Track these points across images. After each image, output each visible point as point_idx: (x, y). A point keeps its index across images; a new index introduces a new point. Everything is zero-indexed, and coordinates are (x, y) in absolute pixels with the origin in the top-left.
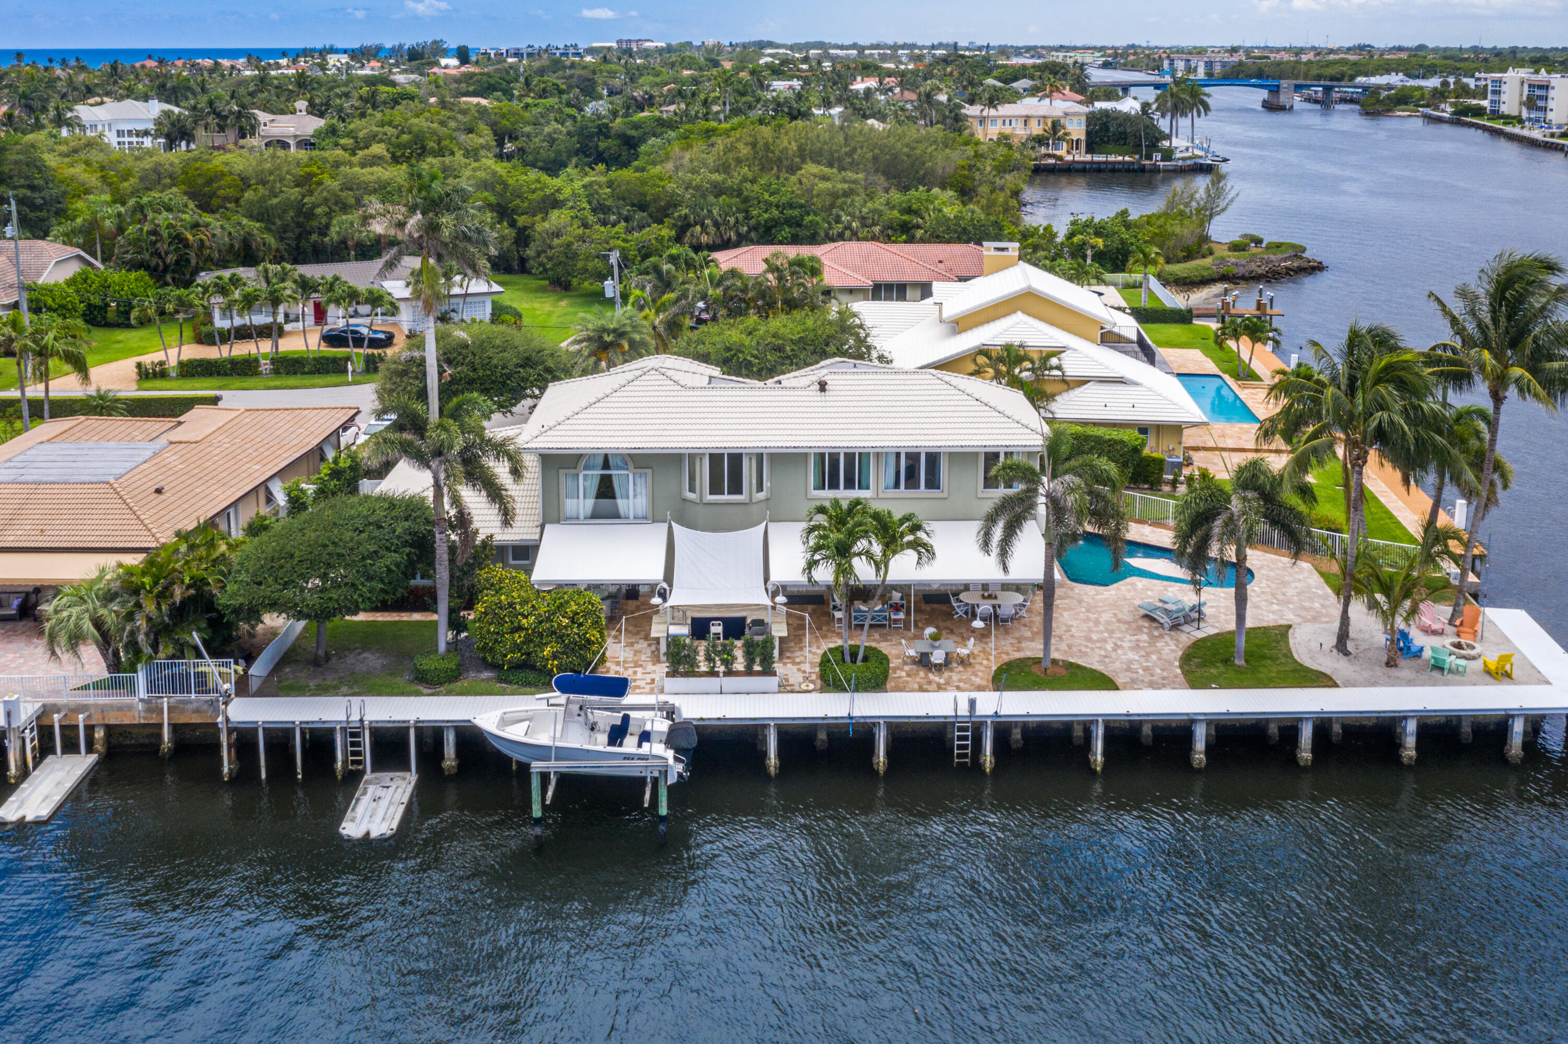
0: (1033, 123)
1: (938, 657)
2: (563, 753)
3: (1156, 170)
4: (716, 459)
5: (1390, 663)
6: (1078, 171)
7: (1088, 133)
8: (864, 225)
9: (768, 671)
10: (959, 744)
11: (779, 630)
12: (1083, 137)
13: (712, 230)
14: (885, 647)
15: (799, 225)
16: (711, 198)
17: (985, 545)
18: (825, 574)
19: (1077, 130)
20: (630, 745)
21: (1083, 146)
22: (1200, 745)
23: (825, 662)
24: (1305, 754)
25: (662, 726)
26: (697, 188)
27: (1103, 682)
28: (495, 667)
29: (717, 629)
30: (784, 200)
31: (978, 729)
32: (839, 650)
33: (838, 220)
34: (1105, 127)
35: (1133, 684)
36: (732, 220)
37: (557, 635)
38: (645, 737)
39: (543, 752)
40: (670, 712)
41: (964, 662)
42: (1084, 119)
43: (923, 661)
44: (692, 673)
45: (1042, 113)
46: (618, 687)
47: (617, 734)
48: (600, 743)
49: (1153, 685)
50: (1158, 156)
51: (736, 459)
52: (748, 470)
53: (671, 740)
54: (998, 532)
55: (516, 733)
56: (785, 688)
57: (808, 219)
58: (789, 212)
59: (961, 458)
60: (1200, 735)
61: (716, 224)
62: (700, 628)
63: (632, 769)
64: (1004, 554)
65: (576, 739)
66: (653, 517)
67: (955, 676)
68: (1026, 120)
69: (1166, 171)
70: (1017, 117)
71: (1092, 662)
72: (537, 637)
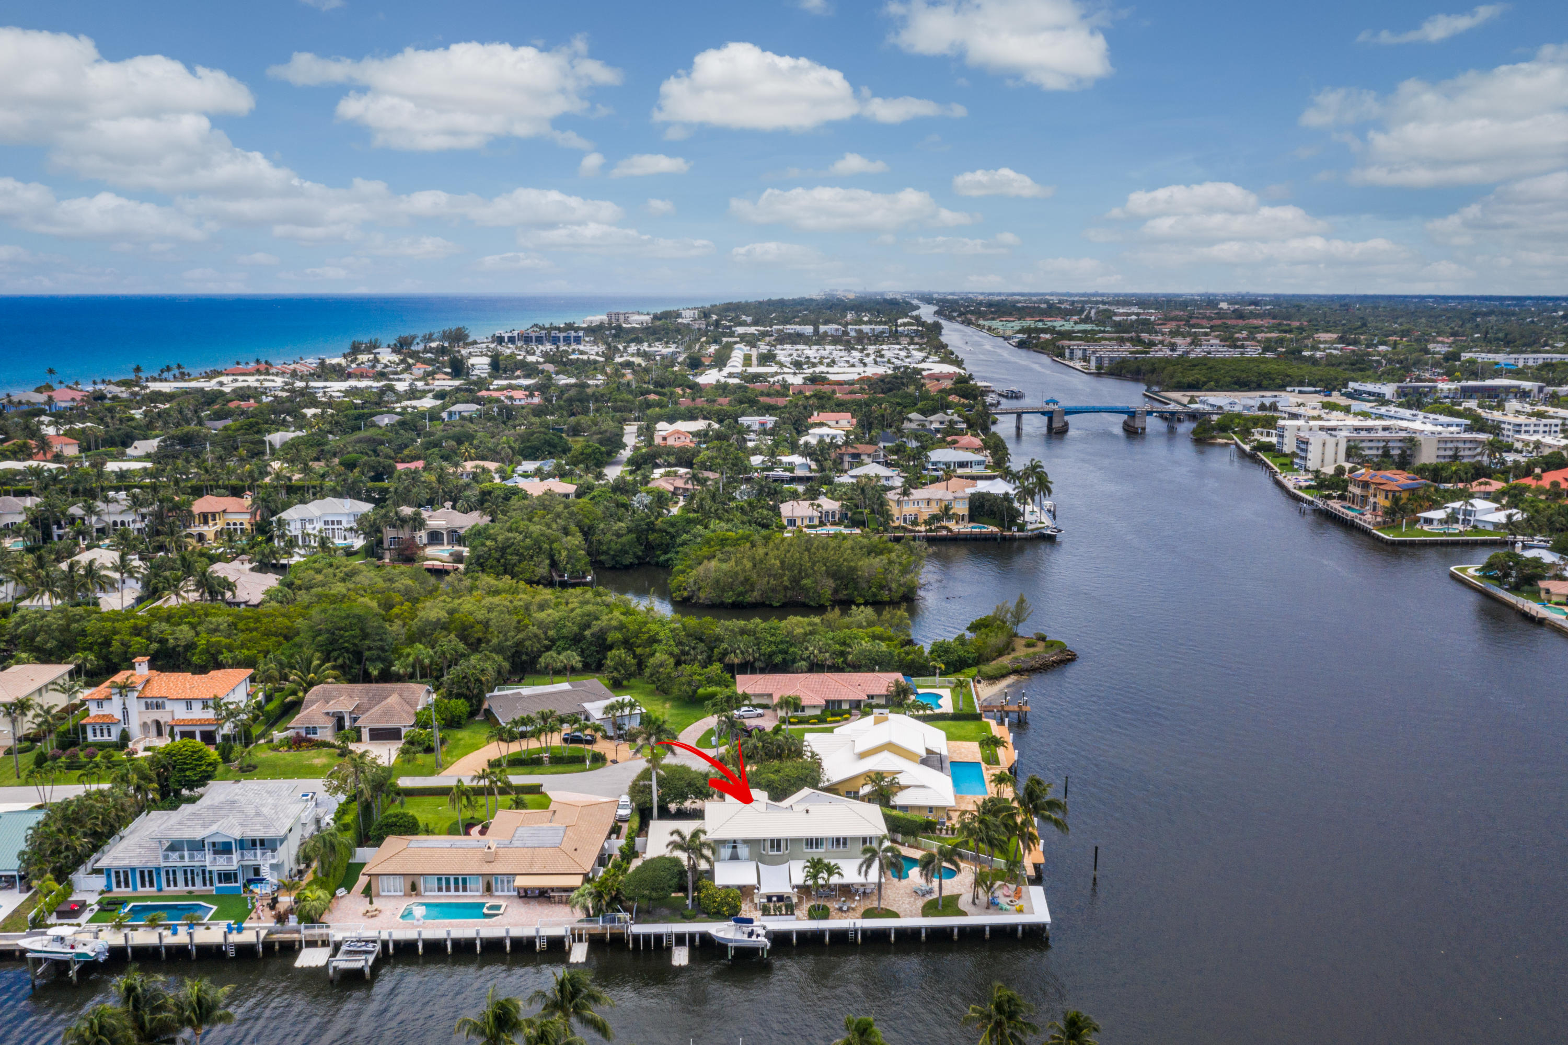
0: (933, 504)
1: (845, 908)
2: (736, 941)
3: (1013, 539)
4: (772, 841)
5: (988, 908)
6: (962, 539)
7: (970, 509)
8: (820, 652)
9: (792, 914)
10: (851, 935)
11: (795, 900)
12: (966, 513)
13: (740, 656)
14: (828, 904)
15: (786, 653)
16: (739, 638)
17: (860, 873)
18: (810, 882)
19: (962, 508)
20: (754, 938)
21: (966, 519)
22: (923, 935)
23: (809, 911)
24: (956, 937)
25: (763, 932)
26: (732, 631)
27: (896, 915)
28: (708, 914)
29: (774, 899)
30: (779, 639)
31: (856, 931)
32: (813, 906)
33: (807, 649)
34: (982, 506)
35: (905, 916)
36: (750, 650)
37: (728, 904)
38: (758, 935)
39: (731, 940)
40: (764, 928)
41: (853, 909)
42: (967, 501)
43: (840, 909)
44: (769, 915)
45: (939, 497)
46: (750, 921)
47: (750, 934)
48: (745, 937)
49: (911, 916)
50: (1015, 528)
51: (779, 841)
52: (783, 844)
53: (766, 936)
54: (864, 869)
55: (721, 935)
56: (798, 919)
57: (792, 649)
58: (781, 646)
59: (854, 839)
60: (923, 931)
61: (742, 653)
62: (769, 898)
63: (756, 945)
64: (866, 875)
65: (739, 936)
66: (751, 859)
67: (851, 914)
68: (929, 502)
69: (1020, 539)
70: (922, 500)
71: (894, 909)
72: (721, 904)
